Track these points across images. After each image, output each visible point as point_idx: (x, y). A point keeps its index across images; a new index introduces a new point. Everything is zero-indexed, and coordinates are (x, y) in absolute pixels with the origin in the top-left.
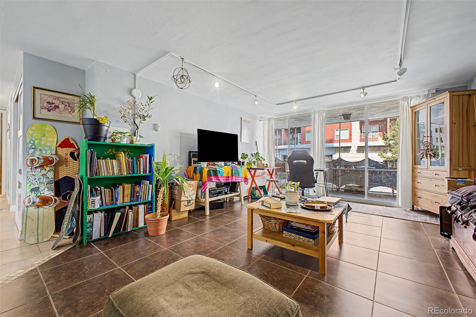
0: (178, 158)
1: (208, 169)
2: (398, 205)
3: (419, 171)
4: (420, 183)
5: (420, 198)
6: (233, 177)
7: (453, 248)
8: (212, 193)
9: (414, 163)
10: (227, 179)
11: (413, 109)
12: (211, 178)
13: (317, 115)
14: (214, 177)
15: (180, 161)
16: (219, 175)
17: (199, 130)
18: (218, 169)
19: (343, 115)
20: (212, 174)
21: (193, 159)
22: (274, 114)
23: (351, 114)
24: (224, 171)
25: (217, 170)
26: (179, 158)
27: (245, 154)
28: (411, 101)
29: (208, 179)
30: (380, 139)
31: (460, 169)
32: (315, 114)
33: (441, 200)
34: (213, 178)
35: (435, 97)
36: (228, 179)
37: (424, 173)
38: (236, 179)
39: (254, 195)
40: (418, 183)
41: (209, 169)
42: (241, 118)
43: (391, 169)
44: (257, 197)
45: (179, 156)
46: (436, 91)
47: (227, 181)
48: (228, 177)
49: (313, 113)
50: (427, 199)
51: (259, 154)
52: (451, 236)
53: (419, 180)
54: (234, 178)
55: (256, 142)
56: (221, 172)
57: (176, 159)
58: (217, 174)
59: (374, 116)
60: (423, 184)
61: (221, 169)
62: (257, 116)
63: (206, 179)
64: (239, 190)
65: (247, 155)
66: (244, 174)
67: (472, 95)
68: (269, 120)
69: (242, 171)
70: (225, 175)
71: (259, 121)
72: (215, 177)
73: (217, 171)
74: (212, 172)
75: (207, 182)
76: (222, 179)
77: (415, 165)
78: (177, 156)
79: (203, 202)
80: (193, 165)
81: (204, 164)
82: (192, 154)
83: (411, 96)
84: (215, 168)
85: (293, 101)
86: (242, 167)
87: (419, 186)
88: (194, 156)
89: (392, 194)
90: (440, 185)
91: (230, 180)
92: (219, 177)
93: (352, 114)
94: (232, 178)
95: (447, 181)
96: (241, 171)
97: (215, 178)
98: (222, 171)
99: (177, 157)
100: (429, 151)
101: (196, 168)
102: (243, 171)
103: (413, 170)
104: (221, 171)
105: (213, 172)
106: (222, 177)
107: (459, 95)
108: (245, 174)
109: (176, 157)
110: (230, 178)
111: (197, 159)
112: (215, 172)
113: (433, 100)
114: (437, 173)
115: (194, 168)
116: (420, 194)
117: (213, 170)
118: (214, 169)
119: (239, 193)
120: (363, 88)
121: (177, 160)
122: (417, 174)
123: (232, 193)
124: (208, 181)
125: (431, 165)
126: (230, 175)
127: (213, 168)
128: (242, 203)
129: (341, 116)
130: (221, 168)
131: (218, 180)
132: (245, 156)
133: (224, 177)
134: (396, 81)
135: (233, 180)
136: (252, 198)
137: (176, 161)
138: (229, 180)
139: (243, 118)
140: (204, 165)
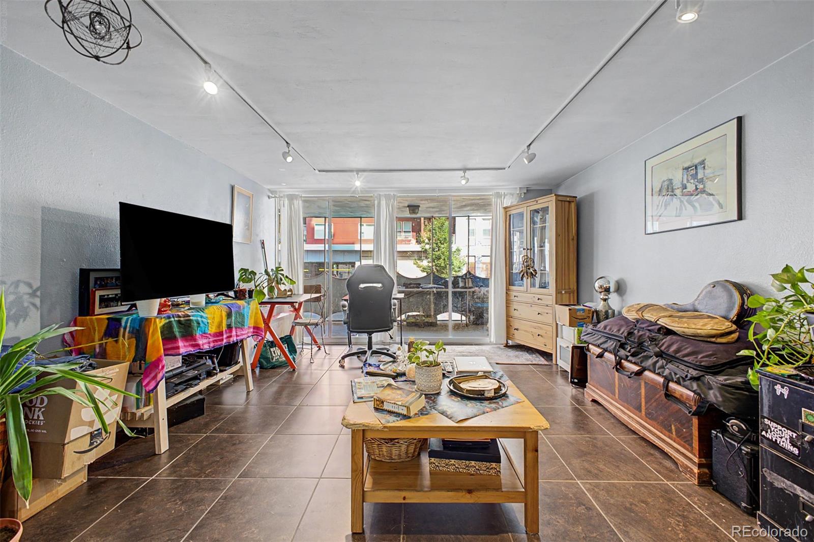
0: (33, 294)
1: (164, 322)
2: (490, 342)
3: (515, 294)
4: (517, 310)
5: (517, 329)
6: (231, 331)
7: (594, 401)
8: (176, 383)
9: (508, 283)
10: (215, 339)
11: (507, 210)
12: (175, 345)
13: (384, 202)
14: (182, 340)
15: (41, 301)
16: (198, 333)
17: (124, 207)
18: (194, 316)
19: (408, 206)
20: (177, 334)
21: (98, 294)
22: (302, 188)
23: (419, 206)
24: (209, 321)
25: (190, 320)
26: (38, 293)
27: (248, 270)
28: (504, 198)
29: (165, 350)
30: (414, 241)
31: (563, 292)
32: (380, 199)
33: (545, 332)
34: (181, 344)
35: (537, 199)
36: (221, 338)
37: (523, 297)
38: (237, 336)
39: (268, 360)
40: (515, 310)
41: (167, 321)
42: (233, 188)
43: (462, 288)
44: (276, 363)
45: (37, 284)
46: (527, 190)
47: (216, 344)
48: (221, 334)
49: (376, 197)
50: (526, 331)
51: (282, 270)
52: (587, 384)
53: (514, 306)
54: (234, 333)
55: (263, 243)
56: (202, 325)
57: (26, 297)
58: (192, 332)
59: (443, 212)
60: (522, 311)
61: (202, 317)
62: (265, 186)
63: (159, 350)
64: (241, 359)
65: (254, 273)
66: (253, 318)
67: (571, 203)
68: (291, 198)
69: (250, 312)
70: (212, 330)
71: (268, 198)
72: (186, 340)
73: (190, 324)
74: (176, 330)
75: (164, 358)
76: (205, 341)
77: (509, 285)
78: (30, 285)
79: (145, 417)
80: (97, 310)
81: (150, 308)
82: (92, 276)
83: (504, 193)
84: (184, 317)
85: (351, 171)
86: (249, 304)
87: (515, 314)
88: (103, 283)
89: (460, 322)
90: (544, 313)
91: (225, 341)
92: (197, 338)
93: (421, 206)
94: (228, 335)
95: (568, 311)
96: (248, 313)
97: (187, 344)
98: (204, 320)
99: (30, 291)
100: (529, 269)
101: (119, 321)
102: (252, 310)
103: (507, 293)
104: (202, 321)
105: (179, 327)
106: (204, 335)
107: (562, 201)
108: (255, 318)
109: (23, 289)
110: (225, 336)
111: (118, 292)
112: (187, 328)
113: (535, 203)
114: (540, 297)
115: (107, 321)
116: (516, 324)
117: (179, 322)
118: (182, 319)
119: (241, 364)
120: (465, 170)
121: (32, 300)
122: (512, 298)
123: (225, 370)
124: (165, 355)
125: (531, 287)
126: (224, 328)
127: (179, 316)
128: (248, 387)
129: (405, 207)
130: (202, 314)
131: (193, 346)
132: (248, 275)
133: (210, 334)
134: (504, 169)
135: (232, 339)
136: (261, 368)
137: (26, 304)
138: (222, 340)
139: (236, 186)
140: (150, 310)
